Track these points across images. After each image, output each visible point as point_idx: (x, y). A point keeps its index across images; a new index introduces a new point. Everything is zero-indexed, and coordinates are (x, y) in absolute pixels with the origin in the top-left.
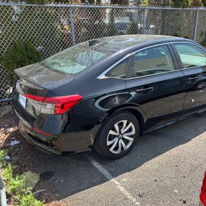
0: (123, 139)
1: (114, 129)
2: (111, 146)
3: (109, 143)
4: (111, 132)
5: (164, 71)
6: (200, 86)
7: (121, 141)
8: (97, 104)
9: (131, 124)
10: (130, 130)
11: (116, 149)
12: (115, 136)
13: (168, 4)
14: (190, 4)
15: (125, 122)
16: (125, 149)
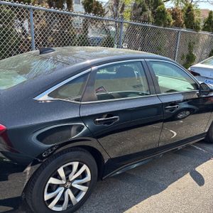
0: (72, 189)
1: (57, 176)
2: (51, 200)
3: (47, 197)
4: (52, 181)
5: (138, 94)
6: (180, 116)
7: (69, 192)
8: (33, 138)
9: (85, 167)
10: (84, 175)
11: (60, 203)
12: (58, 186)
13: (149, 21)
14: (171, 23)
15: (76, 165)
16: (74, 204)
